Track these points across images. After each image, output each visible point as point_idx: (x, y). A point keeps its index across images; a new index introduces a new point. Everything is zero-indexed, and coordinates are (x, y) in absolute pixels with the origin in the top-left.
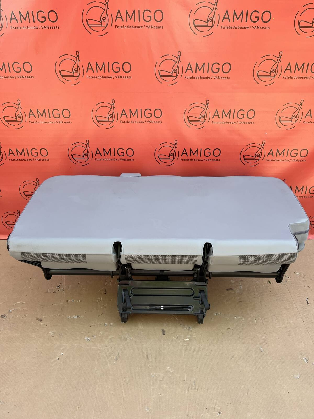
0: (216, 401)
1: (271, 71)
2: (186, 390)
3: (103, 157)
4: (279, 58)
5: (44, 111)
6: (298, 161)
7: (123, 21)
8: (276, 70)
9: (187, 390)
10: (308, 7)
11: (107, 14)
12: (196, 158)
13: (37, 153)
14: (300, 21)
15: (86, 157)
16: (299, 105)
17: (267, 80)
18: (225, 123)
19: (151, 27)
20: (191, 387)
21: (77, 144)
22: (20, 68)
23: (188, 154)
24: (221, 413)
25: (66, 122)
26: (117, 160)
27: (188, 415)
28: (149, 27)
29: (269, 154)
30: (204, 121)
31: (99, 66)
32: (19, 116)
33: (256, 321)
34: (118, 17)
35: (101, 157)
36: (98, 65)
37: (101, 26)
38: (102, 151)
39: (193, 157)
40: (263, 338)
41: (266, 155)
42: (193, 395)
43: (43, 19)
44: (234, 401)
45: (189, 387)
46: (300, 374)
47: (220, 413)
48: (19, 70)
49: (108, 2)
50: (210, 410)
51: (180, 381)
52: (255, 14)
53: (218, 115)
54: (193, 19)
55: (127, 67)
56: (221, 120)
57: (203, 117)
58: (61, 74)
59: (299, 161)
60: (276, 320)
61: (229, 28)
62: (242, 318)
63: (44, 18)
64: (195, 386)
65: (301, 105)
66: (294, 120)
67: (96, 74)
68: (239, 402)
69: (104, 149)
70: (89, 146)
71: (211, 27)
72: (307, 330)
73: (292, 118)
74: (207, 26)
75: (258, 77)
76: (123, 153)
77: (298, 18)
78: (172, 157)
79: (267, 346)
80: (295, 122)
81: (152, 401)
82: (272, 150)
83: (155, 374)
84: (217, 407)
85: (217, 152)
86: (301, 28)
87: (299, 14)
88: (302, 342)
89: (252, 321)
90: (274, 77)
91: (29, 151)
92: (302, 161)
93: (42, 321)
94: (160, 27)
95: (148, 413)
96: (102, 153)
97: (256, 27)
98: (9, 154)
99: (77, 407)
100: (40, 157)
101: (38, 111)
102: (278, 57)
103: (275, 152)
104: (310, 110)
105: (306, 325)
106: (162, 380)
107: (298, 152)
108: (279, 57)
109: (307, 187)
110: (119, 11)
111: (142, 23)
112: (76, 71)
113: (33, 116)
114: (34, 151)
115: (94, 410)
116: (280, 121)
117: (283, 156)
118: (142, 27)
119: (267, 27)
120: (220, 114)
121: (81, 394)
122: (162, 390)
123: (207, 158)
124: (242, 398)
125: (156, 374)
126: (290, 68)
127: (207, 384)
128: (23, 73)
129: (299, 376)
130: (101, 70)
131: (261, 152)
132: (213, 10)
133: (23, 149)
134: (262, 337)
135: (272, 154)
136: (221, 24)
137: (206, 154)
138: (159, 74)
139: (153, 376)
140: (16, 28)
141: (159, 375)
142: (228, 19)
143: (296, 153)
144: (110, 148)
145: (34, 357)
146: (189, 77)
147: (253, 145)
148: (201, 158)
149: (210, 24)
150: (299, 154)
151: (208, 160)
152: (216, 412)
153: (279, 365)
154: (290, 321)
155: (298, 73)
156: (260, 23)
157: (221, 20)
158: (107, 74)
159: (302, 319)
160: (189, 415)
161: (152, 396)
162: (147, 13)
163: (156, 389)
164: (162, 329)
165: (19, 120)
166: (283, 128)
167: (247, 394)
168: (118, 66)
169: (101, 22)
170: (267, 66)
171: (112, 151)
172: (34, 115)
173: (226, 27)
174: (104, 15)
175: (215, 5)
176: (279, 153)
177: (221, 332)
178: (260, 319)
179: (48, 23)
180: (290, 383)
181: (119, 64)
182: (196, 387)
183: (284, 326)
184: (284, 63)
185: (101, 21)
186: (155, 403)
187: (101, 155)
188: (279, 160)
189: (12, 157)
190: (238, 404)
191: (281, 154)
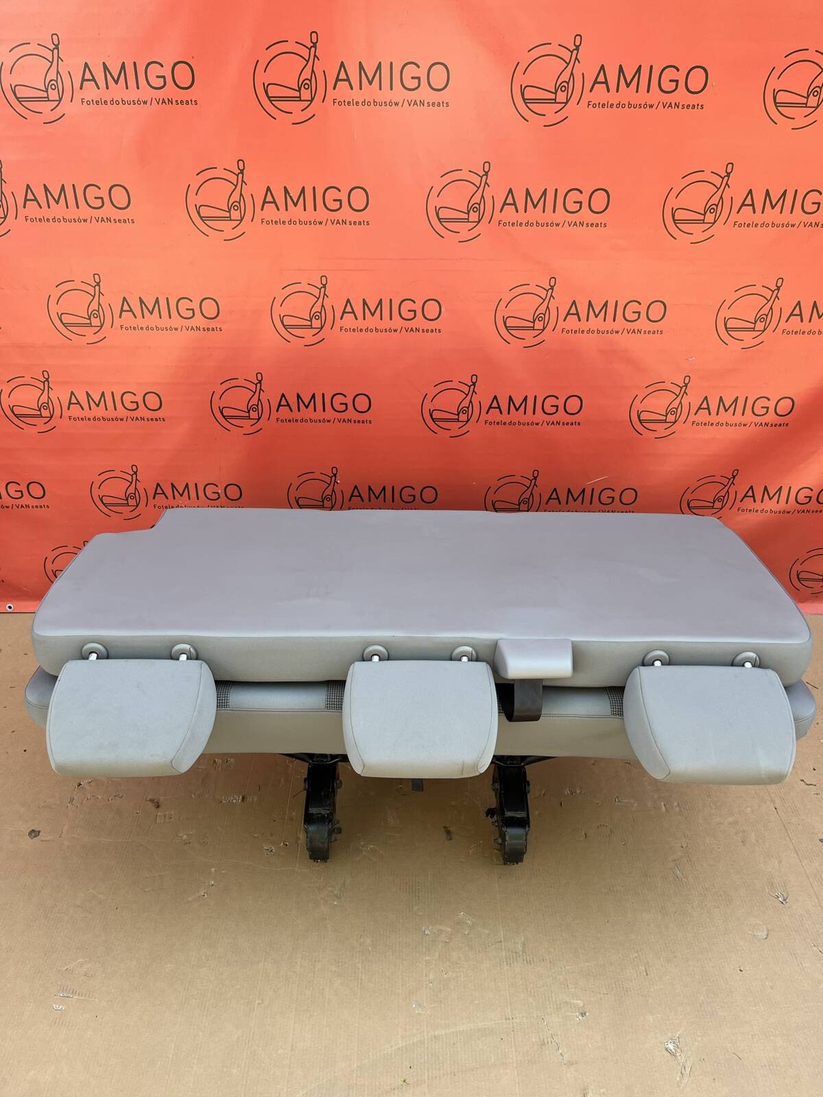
0: (575, 988)
1: (707, 208)
2: (505, 963)
3: (296, 415)
4: (726, 178)
5: (157, 301)
6: (769, 425)
7: (352, 89)
8: (717, 206)
9: (507, 964)
10: (797, 57)
11: (313, 71)
12: (524, 419)
13: (137, 403)
14: (778, 91)
15: (253, 415)
16: (771, 290)
17: (697, 229)
18: (593, 332)
19: (418, 103)
20: (515, 957)
21: (234, 383)
22: (102, 198)
23: (504, 407)
24: (585, 1014)
25: (208, 329)
26: (329, 421)
27: (511, 1018)
28: (415, 103)
29: (700, 408)
30: (542, 328)
31: (291, 195)
32: (96, 312)
33: (666, 809)
34: (340, 78)
35: (289, 415)
36: (289, 194)
37: (298, 101)
38: (293, 401)
39: (516, 416)
40: (682, 847)
41: (693, 411)
42: (521, 974)
43: (160, 82)
44: (615, 988)
45: (511, 957)
46: (768, 930)
47: (583, 1014)
48: (98, 203)
49: (317, 42)
50: (560, 1008)
51: (490, 944)
52: (670, 74)
53: (577, 314)
54: (521, 86)
55: (358, 199)
56: (584, 325)
57: (540, 319)
58: (199, 213)
59: (772, 425)
60: (712, 804)
61: (606, 106)
62: (632, 801)
63: (162, 79)
64: (524, 954)
65: (777, 291)
66: (760, 326)
67: (283, 215)
68: (627, 991)
69: (298, 396)
70: (262, 388)
71: (564, 105)
72: (786, 829)
73: (756, 322)
74: (555, 101)
75: (675, 223)
76: (344, 406)
77: (774, 84)
78: (463, 417)
79: (692, 866)
80: (763, 331)
81: (426, 987)
82: (706, 398)
83: (432, 929)
84: (575, 1001)
85: (573, 405)
86: (779, 108)
87: (776, 74)
88: (772, 857)
89: (655, 808)
90: (714, 223)
91: (118, 399)
92: (781, 424)
93: (160, 809)
94: (441, 104)
95: (419, 1014)
96: (294, 406)
97: (671, 103)
98: (70, 403)
99: (255, 1001)
100: (142, 411)
101: (141, 301)
102: (723, 176)
103: (714, 404)
104: (799, 303)
105: (782, 818)
106: (447, 941)
107: (772, 405)
108: (725, 176)
109: (790, 488)
110: (342, 64)
111: (399, 94)
112: (236, 208)
113: (131, 313)
114: (128, 398)
115: (294, 1010)
116: (726, 328)
117: (734, 415)
118: (397, 104)
119: (698, 105)
120: (583, 312)
121: (261, 971)
122: (448, 963)
123: (548, 418)
124: (634, 981)
125: (434, 928)
126: (751, 203)
127: (553, 950)
128: (108, 210)
129: (765, 933)
130: (295, 205)
131: (680, 402)
132: (568, 64)
133: (103, 392)
134: (680, 845)
135: (708, 408)
136: (587, 96)
137: (549, 409)
138: (437, 215)
139: (426, 933)
140: (94, 102)
141: (442, 930)
142: (605, 85)
143: (765, 407)
144: (314, 394)
145: (147, 890)
146: (509, 223)
147: (661, 386)
148: (536, 419)
149: (561, 97)
150: (772, 410)
151: (553, 423)
152: (575, 1012)
153: (719, 908)
154: (746, 808)
155: (772, 215)
156: (681, 96)
157: (588, 86)
158: (310, 215)
159: (774, 803)
160: (513, 1019)
161: (426, 976)
162: (410, 71)
163: (434, 962)
164: (445, 827)
165: (95, 322)
166: (735, 346)
167: (645, 974)
168: (338, 195)
169: (299, 91)
170: (697, 197)
171: (319, 399)
172: (131, 310)
173: (599, 104)
174: (307, 74)
175: (575, 52)
176: (724, 407)
177: (583, 833)
178: (676, 804)
179: (170, 91)
180: (744, 948)
181: (340, 191)
182: (528, 958)
183: (731, 819)
184: (736, 191)
185: (300, 89)
186: (434, 991)
187: (291, 411)
188: (725, 424)
189: (75, 411)
190: (625, 994)
191: (729, 408)
